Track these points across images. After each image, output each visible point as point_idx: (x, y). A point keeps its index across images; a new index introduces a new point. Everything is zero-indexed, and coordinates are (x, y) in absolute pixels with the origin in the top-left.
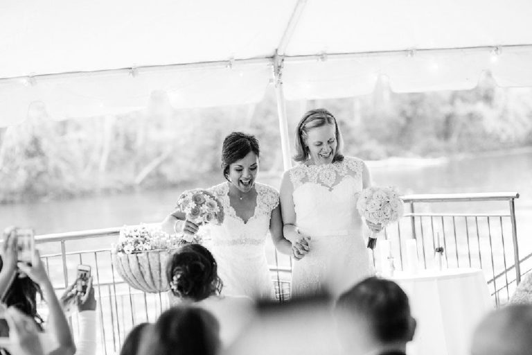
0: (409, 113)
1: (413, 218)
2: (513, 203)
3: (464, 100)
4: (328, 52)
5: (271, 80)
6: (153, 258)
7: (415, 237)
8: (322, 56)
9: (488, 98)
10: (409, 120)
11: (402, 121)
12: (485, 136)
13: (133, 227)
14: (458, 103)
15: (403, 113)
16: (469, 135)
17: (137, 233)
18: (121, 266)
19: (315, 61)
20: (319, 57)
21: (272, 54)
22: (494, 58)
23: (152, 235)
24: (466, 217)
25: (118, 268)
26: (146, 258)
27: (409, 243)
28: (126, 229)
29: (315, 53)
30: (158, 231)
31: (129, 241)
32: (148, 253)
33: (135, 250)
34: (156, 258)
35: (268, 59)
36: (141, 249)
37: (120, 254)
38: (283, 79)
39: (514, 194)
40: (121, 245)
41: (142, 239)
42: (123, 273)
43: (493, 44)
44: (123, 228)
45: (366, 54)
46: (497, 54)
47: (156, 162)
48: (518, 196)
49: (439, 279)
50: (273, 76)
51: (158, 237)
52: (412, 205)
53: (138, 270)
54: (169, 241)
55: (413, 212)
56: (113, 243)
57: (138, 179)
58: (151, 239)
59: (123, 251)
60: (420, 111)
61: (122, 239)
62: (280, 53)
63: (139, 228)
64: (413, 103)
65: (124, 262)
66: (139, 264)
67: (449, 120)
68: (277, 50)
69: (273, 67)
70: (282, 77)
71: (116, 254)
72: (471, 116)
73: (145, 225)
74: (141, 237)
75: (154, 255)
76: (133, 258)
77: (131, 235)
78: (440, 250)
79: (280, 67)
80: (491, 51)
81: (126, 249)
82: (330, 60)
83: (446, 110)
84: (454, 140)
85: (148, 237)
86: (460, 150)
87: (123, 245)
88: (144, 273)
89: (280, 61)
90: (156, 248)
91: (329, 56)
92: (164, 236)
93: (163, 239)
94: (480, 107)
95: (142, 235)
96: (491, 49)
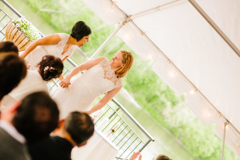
0: (145, 82)
1: (115, 112)
2: (150, 141)
3: (166, 96)
4: (146, 34)
5: (119, 23)
6: (22, 37)
7: (110, 118)
8: (143, 33)
9: (174, 104)
10: (143, 84)
11: (141, 82)
12: (161, 114)
13: (26, 20)
14: (163, 95)
15: (144, 80)
16: (156, 109)
17: (26, 24)
18: (9, 28)
19: (139, 32)
20: (141, 32)
21: (128, 15)
22: (192, 92)
23: (30, 29)
24: (131, 130)
25: (8, 28)
26: (20, 34)
27: (106, 118)
28: (23, 18)
29: (142, 30)
30: (33, 30)
31: (21, 23)
32: (23, 33)
33: (19, 28)
34: (23, 38)
35: (125, 15)
36: (22, 29)
37: (14, 24)
38: (123, 27)
39: (153, 139)
40: (17, 21)
41: (26, 27)
42: (8, 31)
43: (197, 87)
44: (23, 17)
45: (156, 47)
46: (195, 91)
47: (53, 11)
48: (154, 141)
49: (103, 139)
50: (121, 22)
51: (31, 32)
52: (119, 108)
53: (13, 35)
54: (33, 37)
55: (117, 111)
56: (15, 18)
57: (42, 10)
58: (28, 30)
59: (15, 24)
60: (150, 85)
61: (19, 20)
62: (131, 18)
63: (28, 23)
64: (150, 80)
65: (12, 28)
66: (16, 33)
67: (155, 97)
68: (131, 16)
69: (124, 20)
70: (124, 26)
71: (12, 22)
72: (163, 103)
73: (31, 24)
74: (26, 26)
75: (24, 36)
76: (16, 30)
77: (23, 22)
78: (113, 131)
79: (126, 22)
80: (194, 89)
81: (17, 24)
82: (143, 37)
83: (158, 93)
84: (150, 105)
85: (28, 29)
86: (149, 110)
87: (18, 22)
88: (14, 38)
89: (128, 20)
90: (27, 34)
91: (144, 35)
92: (33, 34)
93: (32, 34)
94: (169, 104)
95: (27, 25)
96: (195, 88)
